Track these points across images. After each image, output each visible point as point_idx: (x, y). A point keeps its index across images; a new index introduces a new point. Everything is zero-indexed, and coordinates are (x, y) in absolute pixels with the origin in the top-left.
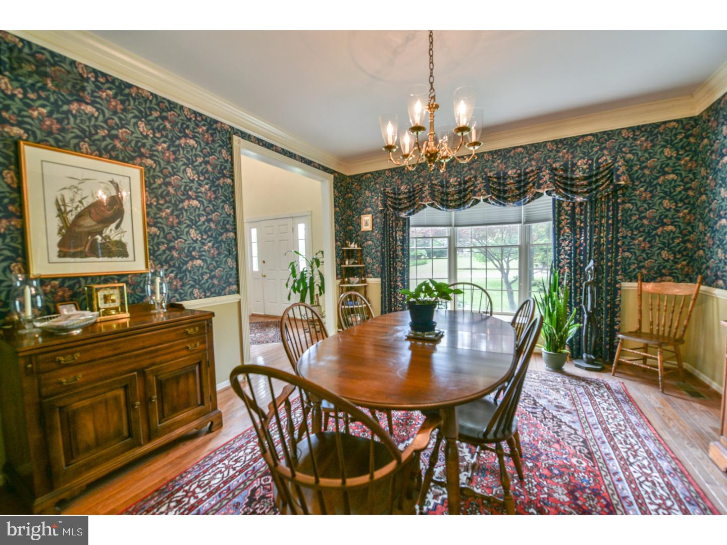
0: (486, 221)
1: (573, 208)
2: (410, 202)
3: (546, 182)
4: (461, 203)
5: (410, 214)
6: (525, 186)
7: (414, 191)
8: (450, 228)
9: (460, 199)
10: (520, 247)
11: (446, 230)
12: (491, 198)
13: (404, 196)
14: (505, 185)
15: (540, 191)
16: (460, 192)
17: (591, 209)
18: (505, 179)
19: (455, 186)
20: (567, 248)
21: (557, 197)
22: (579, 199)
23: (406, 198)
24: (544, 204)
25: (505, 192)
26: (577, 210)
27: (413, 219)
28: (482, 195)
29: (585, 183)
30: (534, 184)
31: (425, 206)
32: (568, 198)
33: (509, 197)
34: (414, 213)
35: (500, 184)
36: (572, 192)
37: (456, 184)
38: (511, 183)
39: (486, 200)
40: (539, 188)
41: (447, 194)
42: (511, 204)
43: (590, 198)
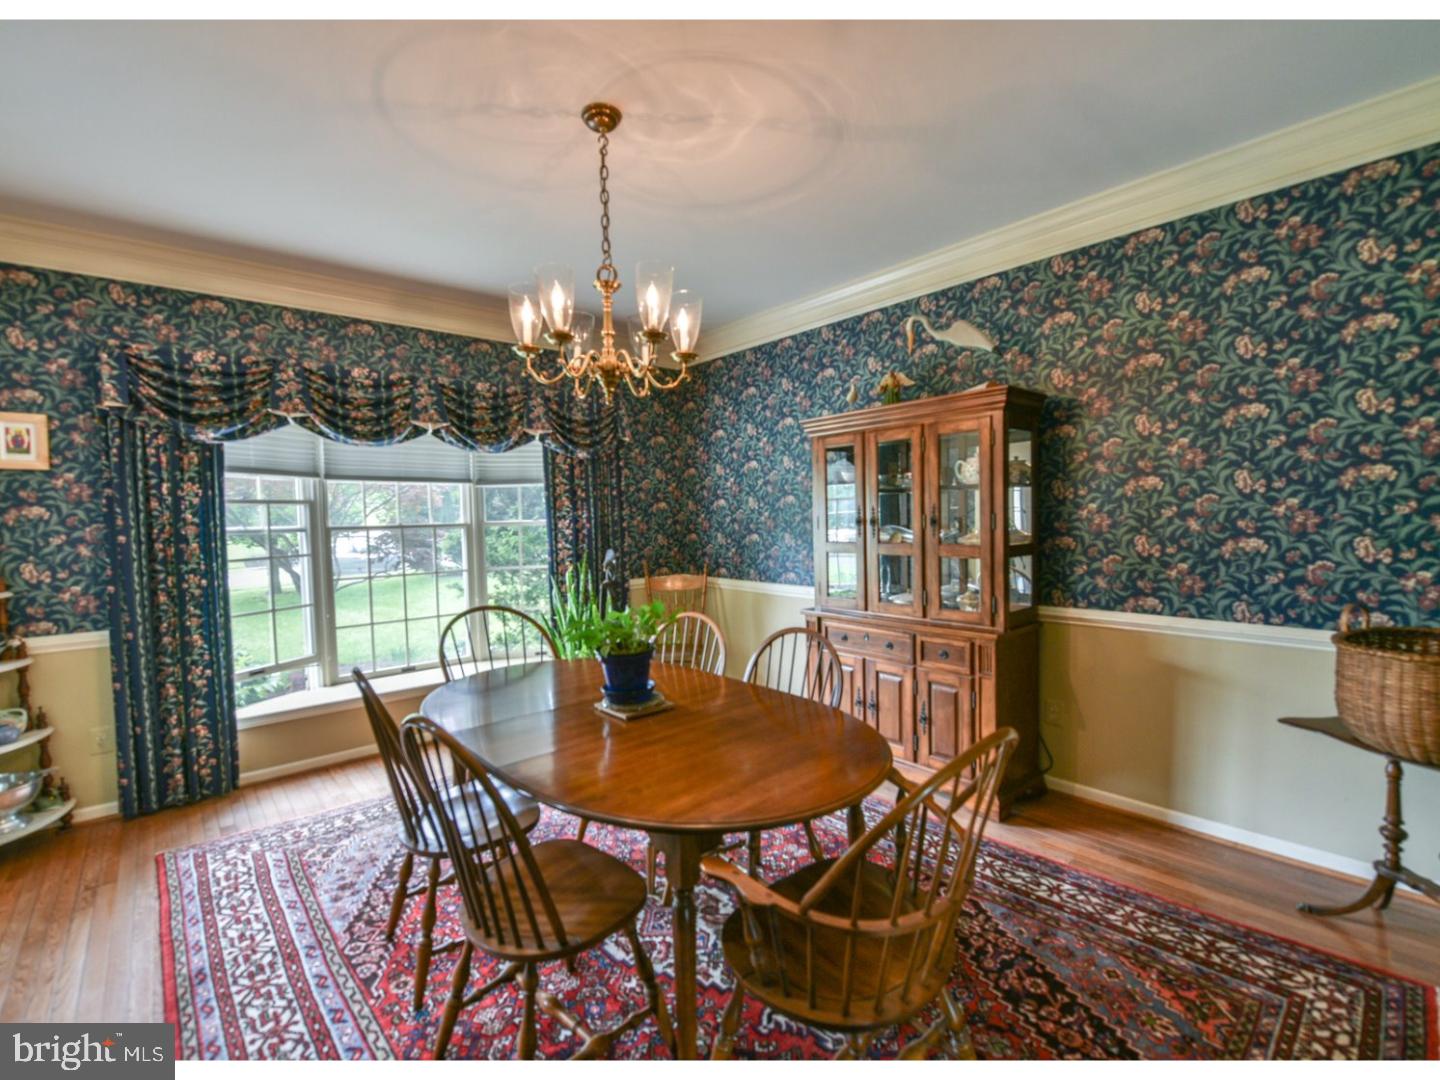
0: (402, 471)
1: (572, 468)
2: (228, 401)
3: (539, 418)
4: (382, 431)
5: (230, 437)
6: (504, 419)
7: (242, 374)
8: (311, 481)
9: (378, 420)
10: (468, 527)
11: (299, 487)
12: (447, 430)
13: (206, 381)
14: (470, 408)
15: (531, 432)
16: (376, 405)
17: (594, 471)
18: (470, 397)
19: (363, 386)
20: (568, 532)
21: (553, 446)
22: (582, 455)
23: (216, 389)
24: (530, 457)
25: (471, 421)
26: (577, 471)
27: (233, 451)
28: (431, 420)
29: (586, 430)
30: (521, 418)
31: (282, 422)
32: (566, 449)
33: (480, 433)
34: (243, 434)
35: (461, 404)
36: (571, 442)
37: (367, 382)
38: (482, 408)
39: (436, 433)
40: (530, 427)
41: (345, 401)
42: (487, 447)
43: (593, 455)
